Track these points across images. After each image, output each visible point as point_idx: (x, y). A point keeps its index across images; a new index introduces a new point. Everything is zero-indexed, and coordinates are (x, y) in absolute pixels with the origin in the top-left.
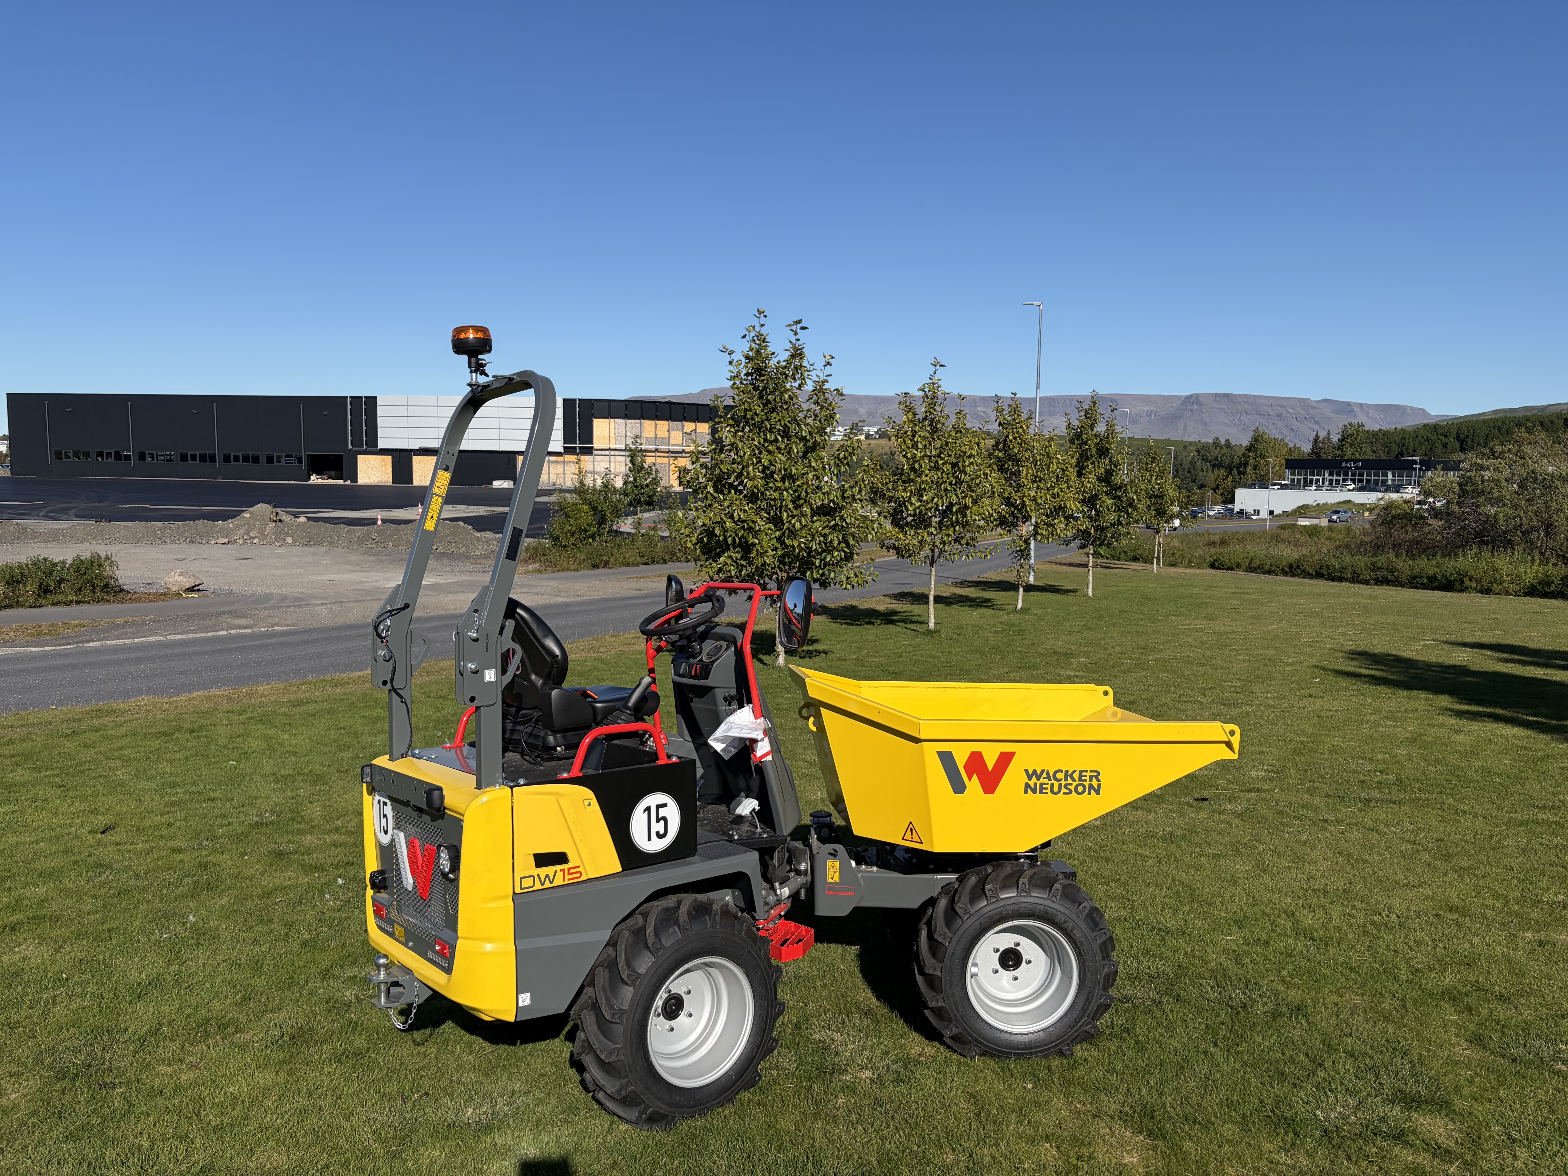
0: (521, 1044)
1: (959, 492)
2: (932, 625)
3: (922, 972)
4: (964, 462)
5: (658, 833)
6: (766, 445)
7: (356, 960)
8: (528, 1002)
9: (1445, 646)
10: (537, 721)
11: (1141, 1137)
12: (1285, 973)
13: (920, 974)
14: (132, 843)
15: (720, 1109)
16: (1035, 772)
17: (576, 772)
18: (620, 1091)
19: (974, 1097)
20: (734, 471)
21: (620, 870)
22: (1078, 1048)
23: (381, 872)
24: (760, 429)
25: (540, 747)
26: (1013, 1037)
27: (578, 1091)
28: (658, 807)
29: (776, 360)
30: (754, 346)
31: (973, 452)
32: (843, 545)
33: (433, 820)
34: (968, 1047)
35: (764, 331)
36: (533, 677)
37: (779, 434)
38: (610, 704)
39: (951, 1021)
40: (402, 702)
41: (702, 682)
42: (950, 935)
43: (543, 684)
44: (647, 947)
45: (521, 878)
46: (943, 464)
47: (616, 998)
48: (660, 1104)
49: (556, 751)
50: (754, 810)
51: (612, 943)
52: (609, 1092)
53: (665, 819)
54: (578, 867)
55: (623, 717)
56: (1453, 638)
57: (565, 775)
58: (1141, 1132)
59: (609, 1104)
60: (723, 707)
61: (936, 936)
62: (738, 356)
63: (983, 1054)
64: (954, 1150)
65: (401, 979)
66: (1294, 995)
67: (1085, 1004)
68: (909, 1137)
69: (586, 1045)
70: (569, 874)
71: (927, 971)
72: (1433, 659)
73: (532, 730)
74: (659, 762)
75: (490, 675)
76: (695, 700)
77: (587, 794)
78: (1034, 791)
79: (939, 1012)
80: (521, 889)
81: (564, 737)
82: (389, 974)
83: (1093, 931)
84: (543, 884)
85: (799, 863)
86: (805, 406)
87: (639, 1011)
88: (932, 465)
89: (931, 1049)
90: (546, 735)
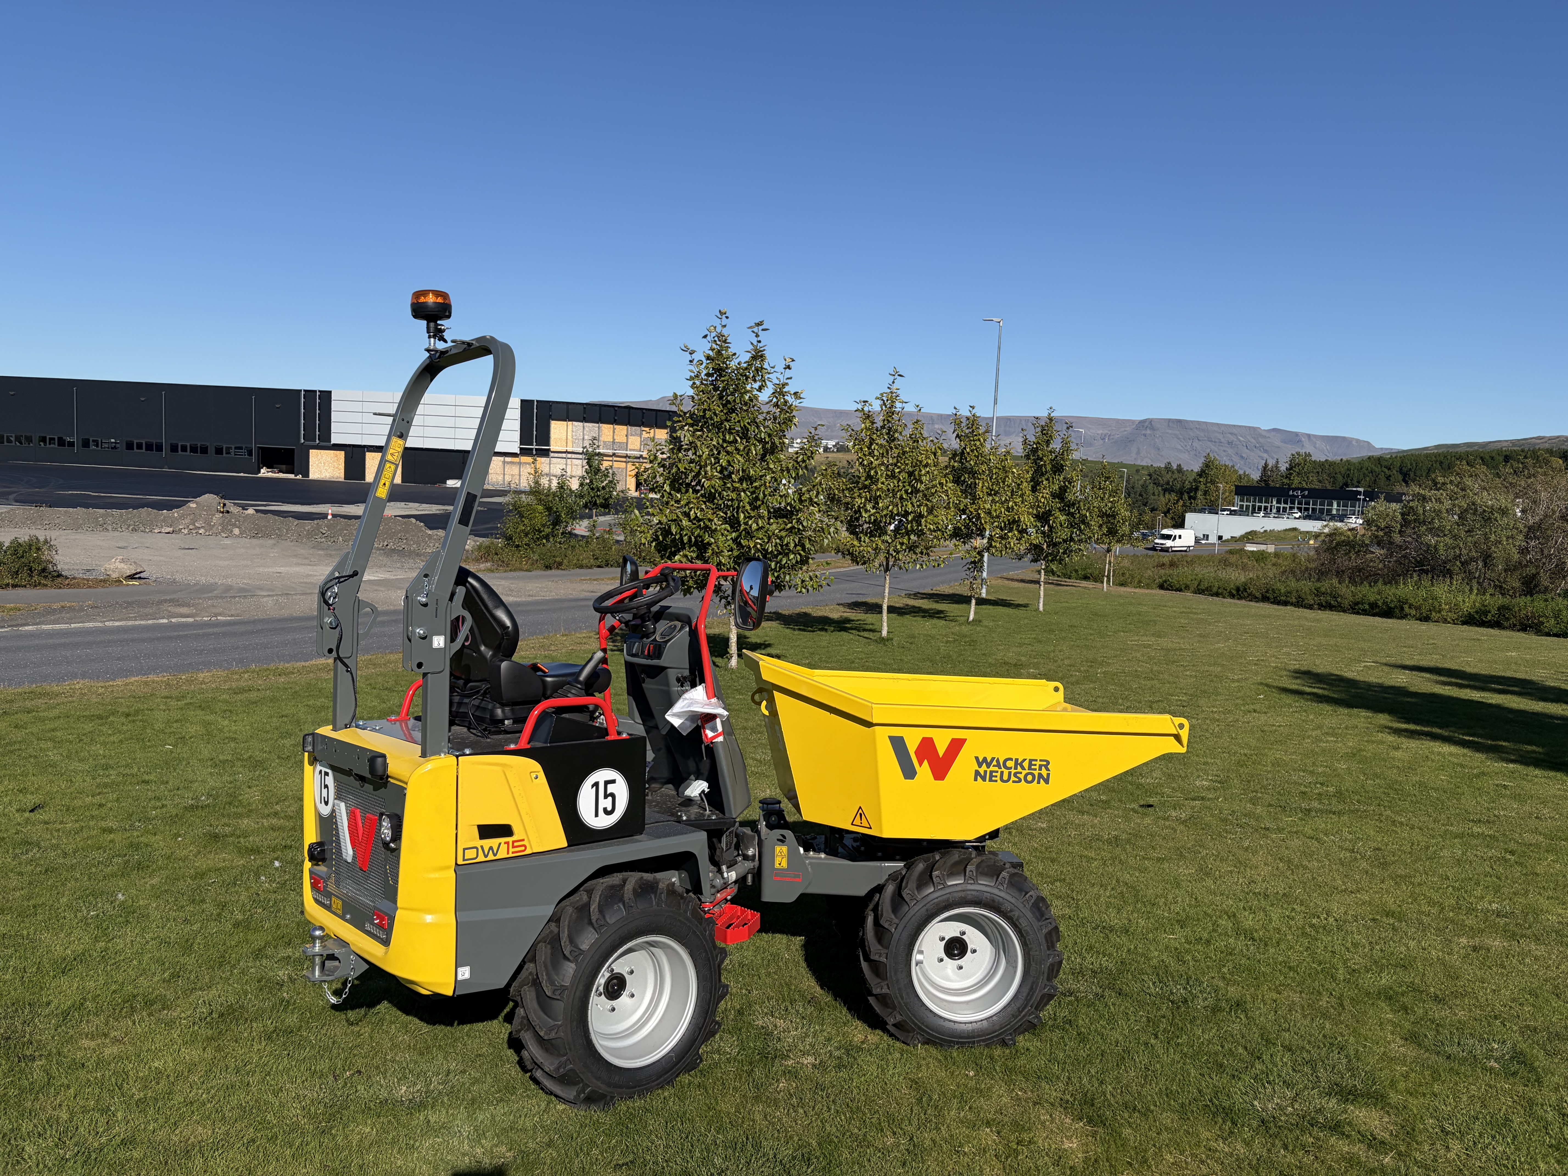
0: (458, 1025)
1: (914, 500)
2: (884, 633)
3: (867, 958)
4: (921, 471)
5: (605, 810)
6: (725, 445)
7: (290, 940)
8: (467, 975)
9: (1386, 669)
10: (485, 693)
11: (1081, 1124)
12: (1225, 970)
13: (865, 960)
14: (61, 822)
15: (660, 1091)
16: (985, 759)
17: (523, 744)
18: (558, 1069)
19: (916, 1083)
20: (691, 471)
21: (566, 845)
22: (1020, 1038)
23: (320, 844)
24: (719, 429)
25: (488, 720)
26: (956, 1026)
27: (515, 1071)
28: (607, 783)
29: (737, 361)
30: (714, 346)
31: (929, 462)
32: (799, 548)
33: (375, 790)
34: (911, 1034)
35: (725, 332)
36: (483, 648)
37: (738, 435)
38: (561, 679)
39: (894, 1008)
40: (347, 671)
41: (655, 662)
42: (896, 921)
43: (493, 656)
44: (590, 923)
45: (464, 849)
46: (899, 472)
47: (557, 974)
48: (599, 1083)
49: (504, 724)
50: (703, 791)
51: (555, 919)
52: (547, 1070)
53: (613, 795)
54: (523, 840)
55: (573, 691)
56: (1392, 660)
57: (512, 746)
58: (1081, 1119)
59: (548, 1083)
60: (676, 688)
61: (882, 922)
62: (699, 356)
63: (926, 1042)
64: (894, 1133)
65: (337, 952)
66: (1233, 992)
67: (1028, 994)
68: (849, 1121)
69: (525, 1022)
70: (514, 847)
71: (872, 957)
72: (1373, 679)
73: (480, 703)
74: (609, 738)
75: (439, 642)
76: (647, 680)
77: (534, 766)
78: (984, 779)
79: (883, 999)
80: (464, 860)
81: (512, 710)
82: (325, 947)
83: (1039, 921)
84: (486, 856)
85: (747, 849)
86: (765, 409)
87: (581, 987)
88: (889, 473)
89: (874, 1037)
90: (494, 707)
